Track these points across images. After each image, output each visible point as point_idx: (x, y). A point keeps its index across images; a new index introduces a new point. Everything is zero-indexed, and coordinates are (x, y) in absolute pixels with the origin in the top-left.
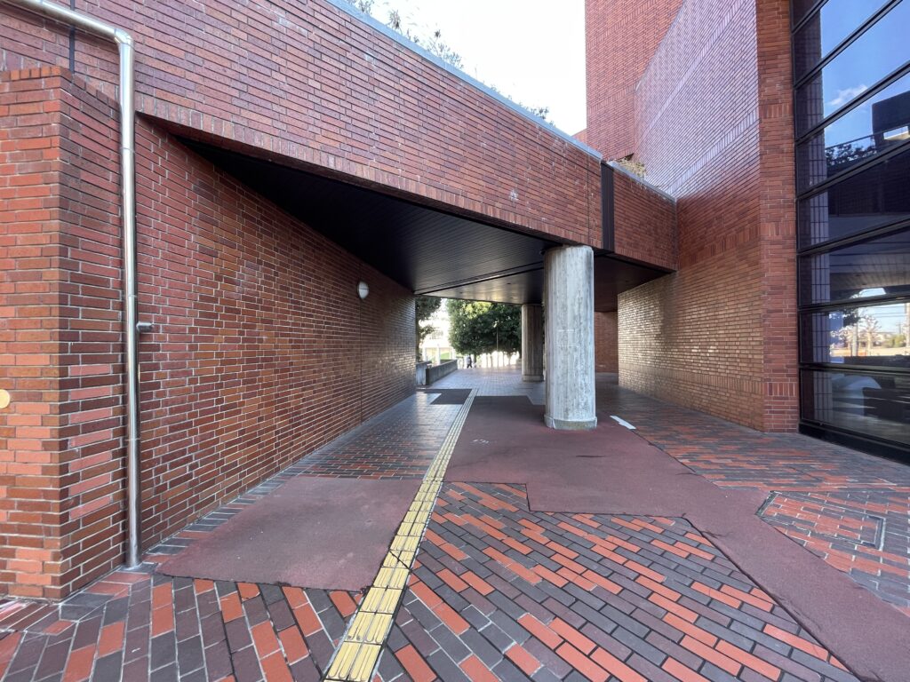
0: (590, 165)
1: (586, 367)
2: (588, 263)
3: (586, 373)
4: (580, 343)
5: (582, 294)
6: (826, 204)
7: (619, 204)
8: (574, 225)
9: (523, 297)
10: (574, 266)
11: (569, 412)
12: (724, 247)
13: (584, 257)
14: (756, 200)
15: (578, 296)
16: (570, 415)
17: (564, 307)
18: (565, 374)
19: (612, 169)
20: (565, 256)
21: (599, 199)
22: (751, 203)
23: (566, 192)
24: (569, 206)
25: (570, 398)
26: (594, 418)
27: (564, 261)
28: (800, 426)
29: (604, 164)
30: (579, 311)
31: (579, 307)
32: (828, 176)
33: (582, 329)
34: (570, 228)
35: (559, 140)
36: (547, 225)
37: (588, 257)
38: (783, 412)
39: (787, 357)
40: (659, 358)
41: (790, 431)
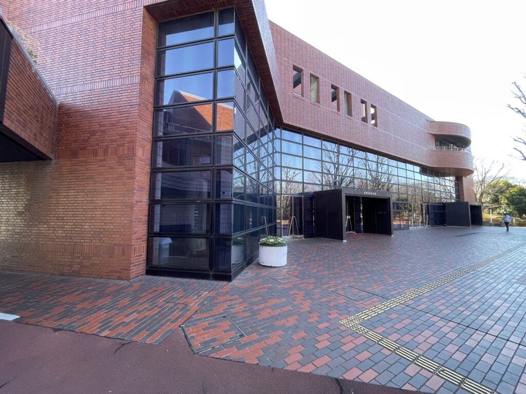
7: (14, 76)
12: (106, 152)
14: (134, 130)
19: (11, 35)
22: (130, 131)
28: (147, 270)
29: (2, 21)
38: (139, 264)
39: (143, 230)
40: (19, 234)
41: (142, 275)
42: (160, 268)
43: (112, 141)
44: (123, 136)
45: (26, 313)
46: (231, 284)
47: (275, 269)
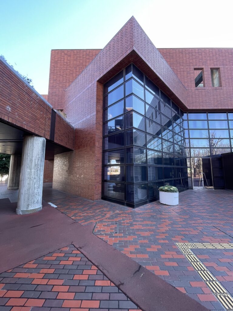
0: (47, 108)
1: (39, 185)
2: (43, 144)
3: (39, 188)
4: (37, 175)
5: (40, 156)
6: (108, 140)
7: (57, 125)
8: (39, 128)
9: (12, 152)
10: (37, 144)
11: (29, 205)
12: (87, 146)
13: (42, 141)
15: (38, 156)
16: (30, 207)
17: (31, 160)
18: (29, 189)
19: (55, 113)
20: (34, 140)
21: (50, 121)
22: (94, 135)
23: (36, 115)
24: (37, 121)
25: (30, 199)
26: (41, 206)
27: (33, 142)
28: (102, 197)
29: (52, 110)
30: (38, 162)
31: (38, 161)
32: (109, 133)
33: (39, 169)
34: (37, 129)
35: (35, 94)
36: (26, 126)
37: (44, 141)
38: (98, 194)
39: (100, 178)
40: (67, 178)
41: (99, 199)
42: (106, 197)
43: (89, 141)
44: (91, 138)
45: (59, 206)
46: (134, 209)
47: (168, 206)
